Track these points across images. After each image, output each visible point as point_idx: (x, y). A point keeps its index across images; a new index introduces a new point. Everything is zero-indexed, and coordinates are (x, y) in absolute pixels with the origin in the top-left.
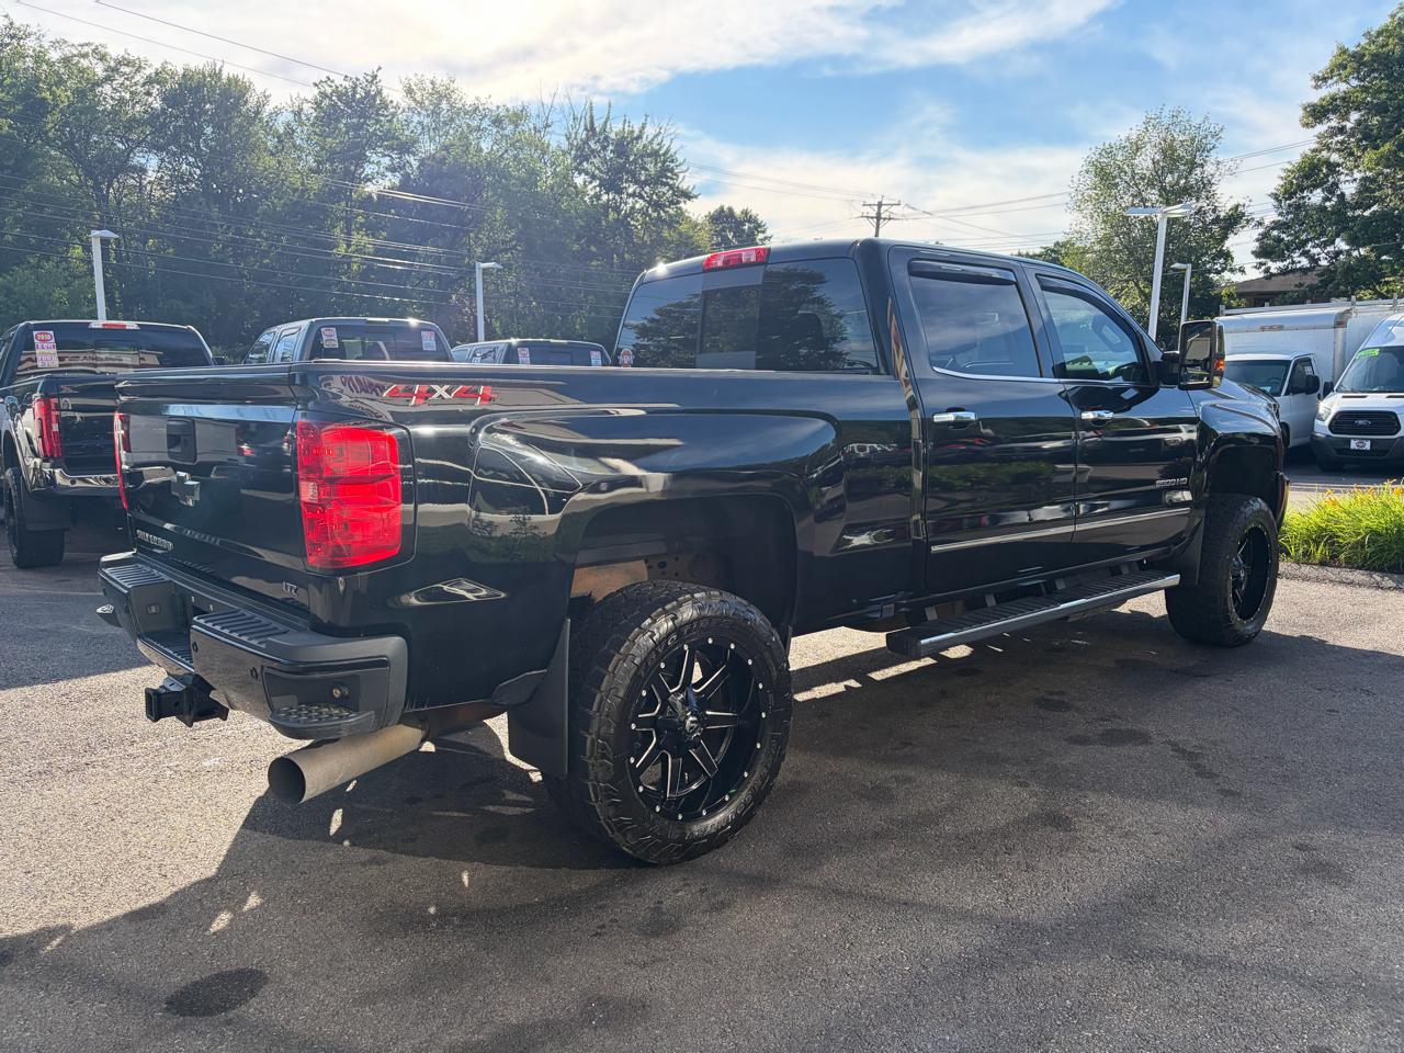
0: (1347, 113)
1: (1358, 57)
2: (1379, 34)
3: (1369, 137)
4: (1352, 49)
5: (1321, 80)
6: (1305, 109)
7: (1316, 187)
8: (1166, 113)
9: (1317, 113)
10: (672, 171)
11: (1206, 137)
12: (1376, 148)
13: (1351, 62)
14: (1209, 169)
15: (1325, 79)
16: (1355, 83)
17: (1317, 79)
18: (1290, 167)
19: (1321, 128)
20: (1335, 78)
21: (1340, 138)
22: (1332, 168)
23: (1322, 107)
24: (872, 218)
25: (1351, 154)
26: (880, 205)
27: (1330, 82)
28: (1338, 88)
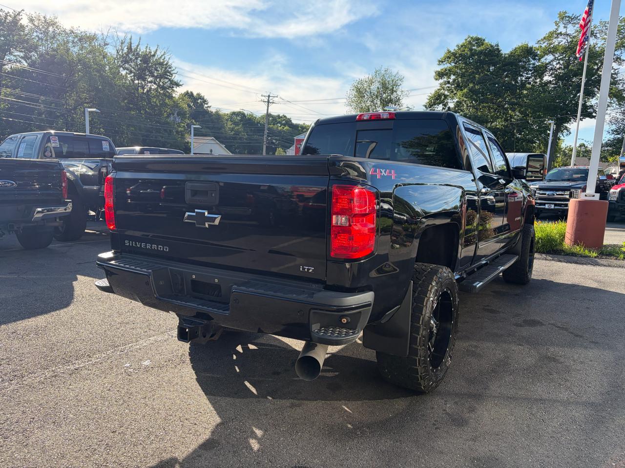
0: (450, 76)
1: (454, 54)
2: (462, 46)
3: (459, 87)
4: (452, 51)
5: (441, 62)
6: (436, 73)
7: (440, 104)
8: (383, 69)
9: (440, 75)
10: (170, 72)
11: (398, 80)
12: (462, 90)
13: (452, 56)
14: (399, 93)
15: (442, 62)
16: (453, 64)
17: (439, 61)
18: (431, 95)
19: (441, 81)
20: (446, 62)
21: (448, 85)
22: (446, 96)
23: (442, 73)
24: (266, 102)
25: (452, 92)
26: (269, 96)
27: (444, 63)
28: (447, 66)
